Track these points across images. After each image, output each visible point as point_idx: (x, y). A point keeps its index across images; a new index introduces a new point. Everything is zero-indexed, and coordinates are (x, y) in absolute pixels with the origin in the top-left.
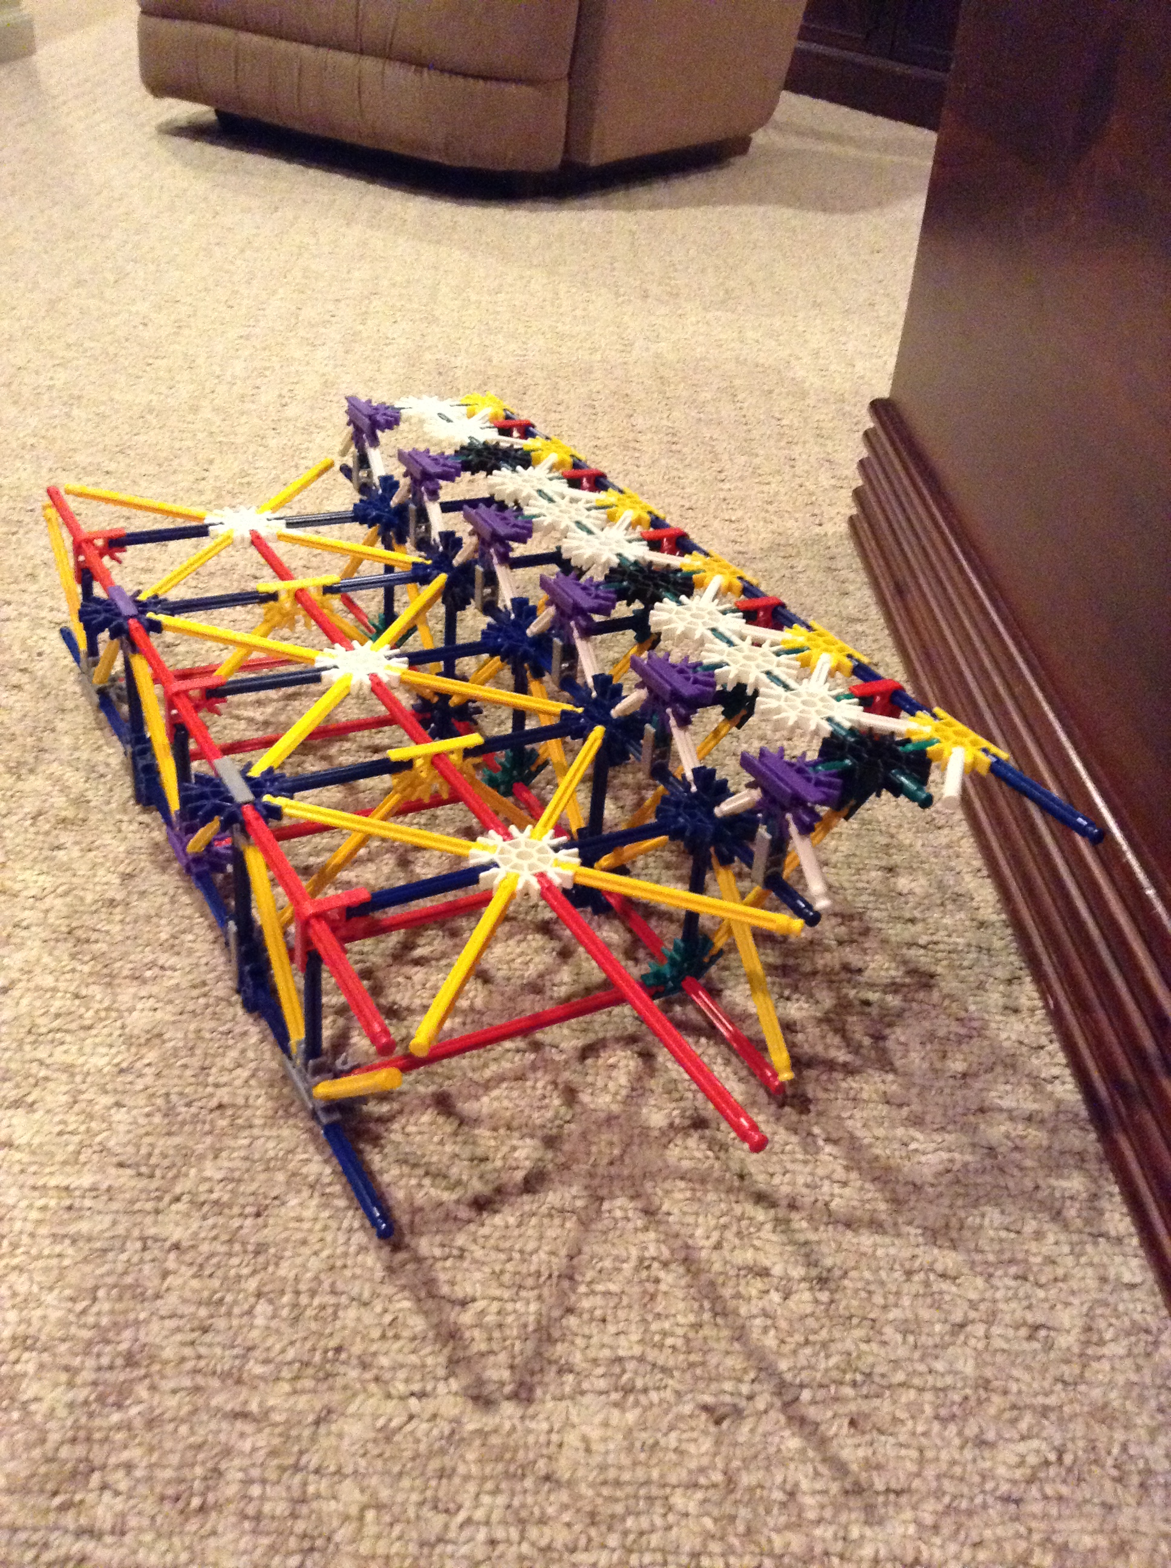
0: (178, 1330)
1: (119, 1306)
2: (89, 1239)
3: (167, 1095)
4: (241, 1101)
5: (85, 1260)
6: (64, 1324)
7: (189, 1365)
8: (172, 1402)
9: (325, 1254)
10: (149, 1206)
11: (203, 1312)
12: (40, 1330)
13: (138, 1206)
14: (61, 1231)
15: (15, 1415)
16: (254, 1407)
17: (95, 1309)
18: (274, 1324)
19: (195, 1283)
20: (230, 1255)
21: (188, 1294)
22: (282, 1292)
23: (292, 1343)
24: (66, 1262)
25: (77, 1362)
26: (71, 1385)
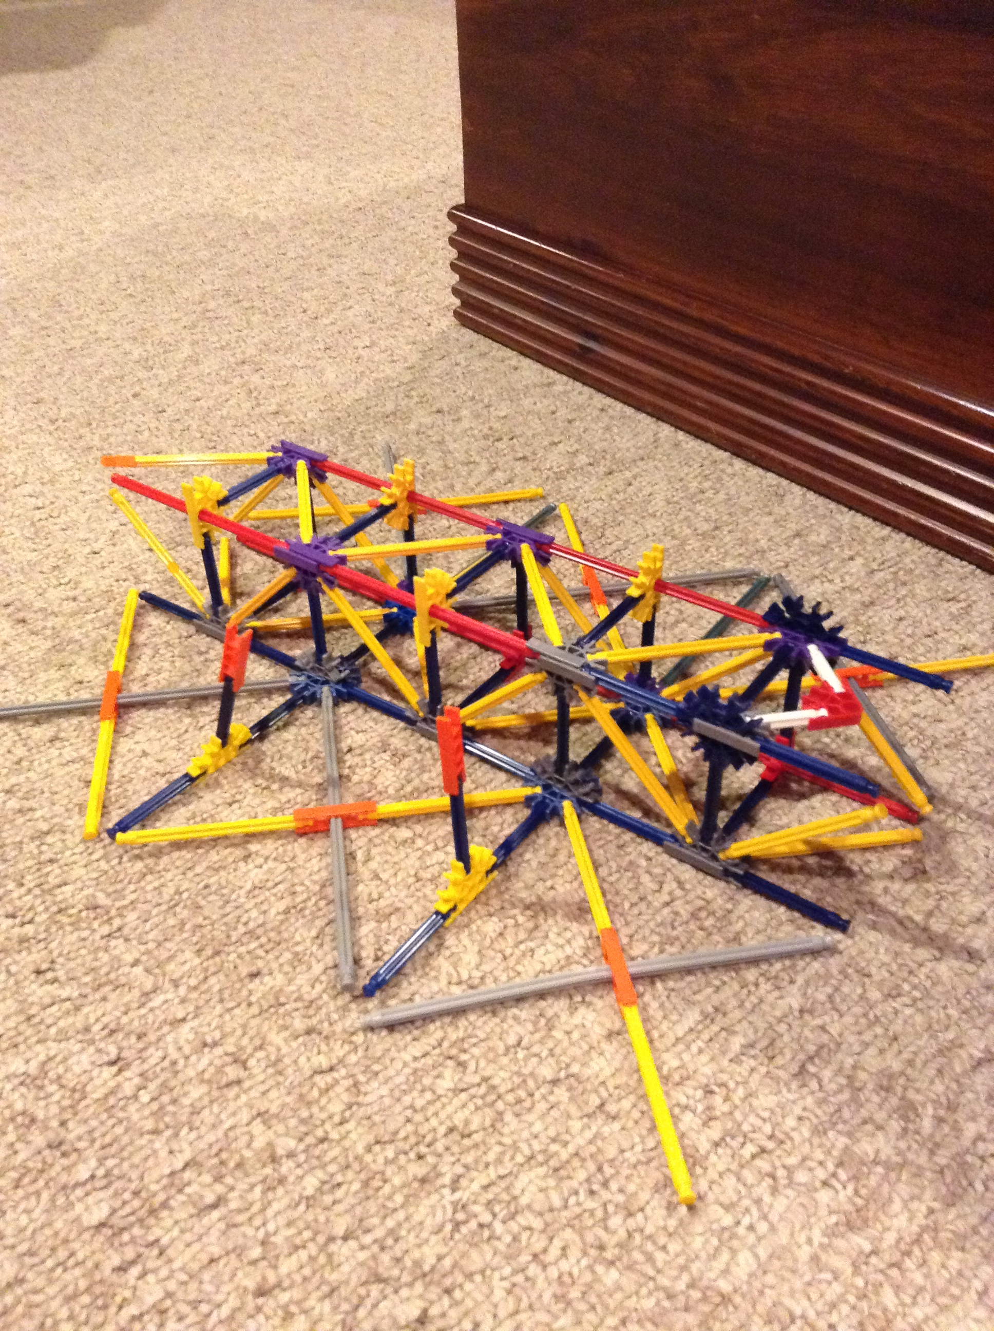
0: (882, 1051)
1: (834, 1066)
2: (752, 1045)
3: (652, 931)
4: (701, 903)
5: (772, 1058)
6: (821, 1102)
7: (919, 1062)
8: (939, 1087)
9: (882, 951)
10: (754, 999)
11: (879, 1030)
12: (817, 1116)
13: (748, 1005)
14: (731, 1055)
15: (880, 1170)
16: (978, 1054)
17: (826, 1080)
18: (920, 1005)
19: (848, 1019)
20: (837, 989)
21: (855, 1029)
22: (898, 986)
23: (945, 1008)
24: (763, 1070)
25: (864, 1113)
26: (880, 1128)
